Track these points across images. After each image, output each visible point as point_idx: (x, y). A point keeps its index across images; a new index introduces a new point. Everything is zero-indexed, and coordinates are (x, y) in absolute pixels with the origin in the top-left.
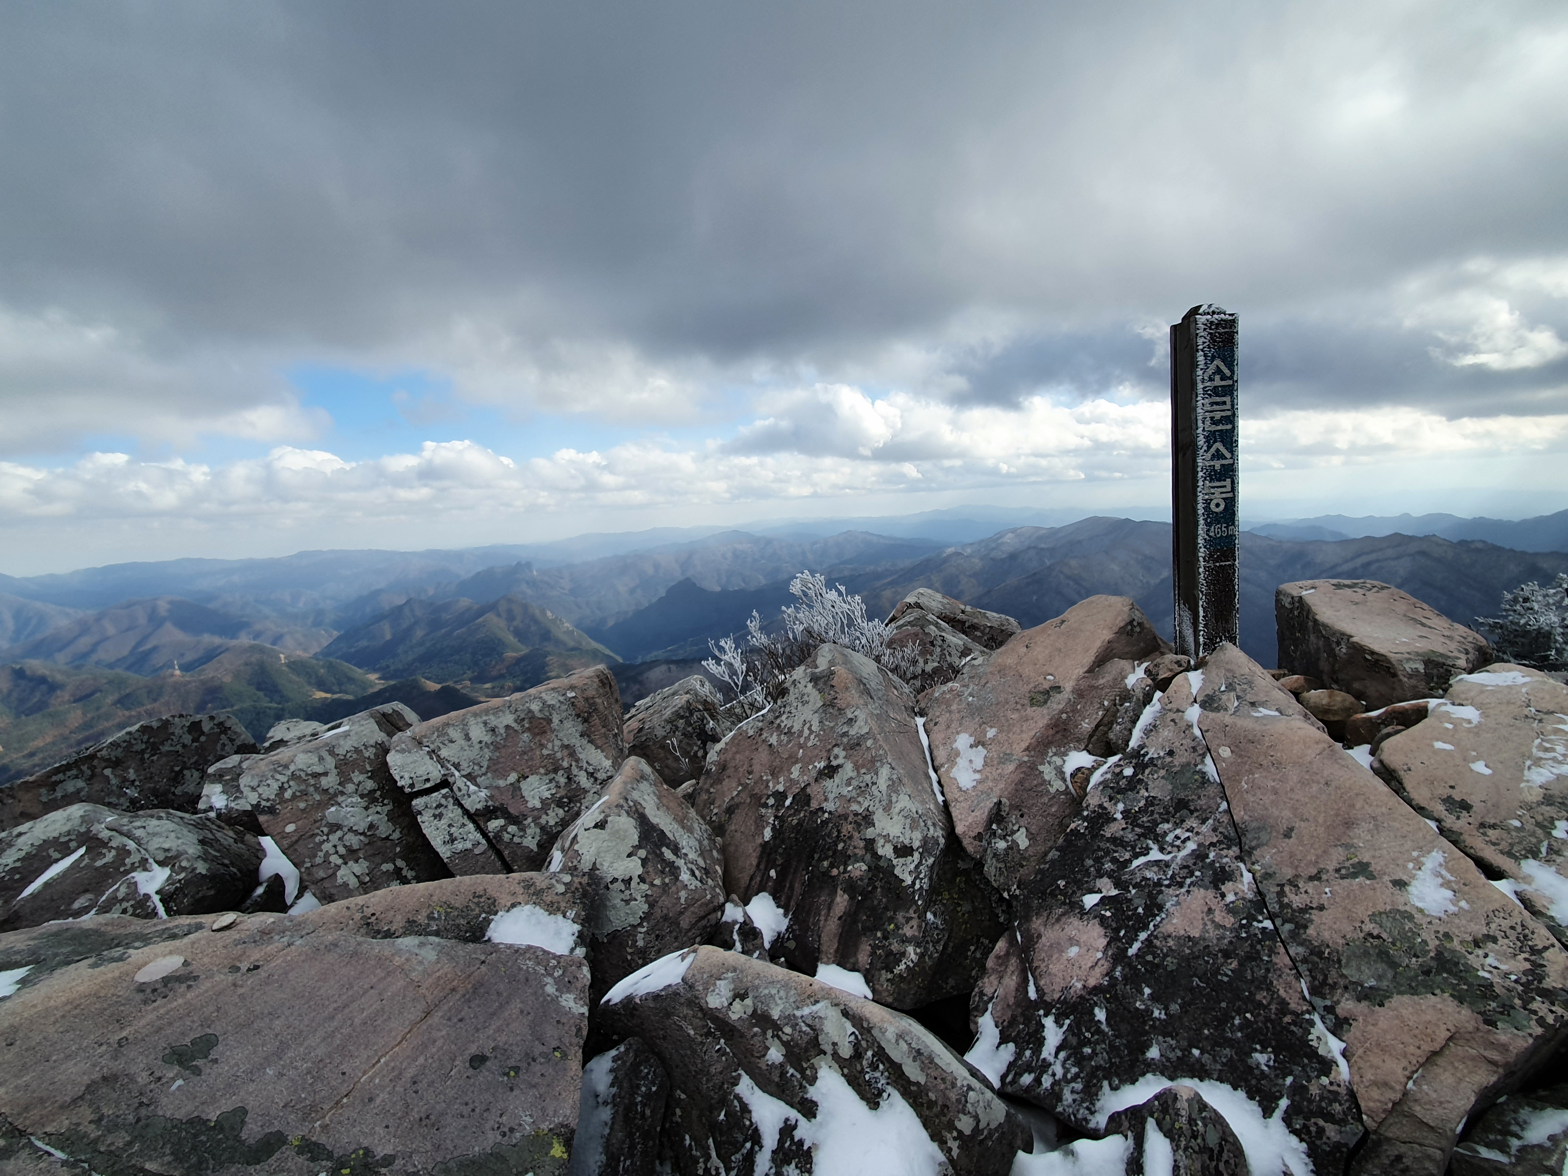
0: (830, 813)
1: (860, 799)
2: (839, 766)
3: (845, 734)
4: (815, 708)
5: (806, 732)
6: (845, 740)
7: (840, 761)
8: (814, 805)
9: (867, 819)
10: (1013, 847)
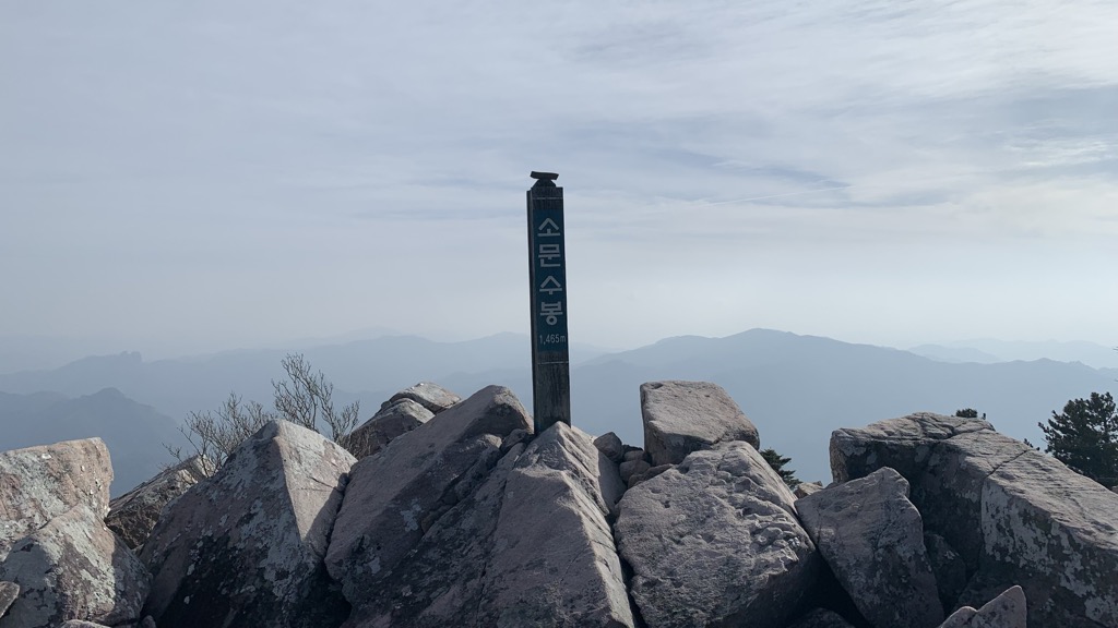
0: (240, 550)
1: (263, 538)
2: (256, 514)
3: (267, 489)
4: (251, 469)
5: (240, 488)
6: (264, 494)
7: (257, 510)
8: (230, 545)
9: (264, 553)
10: (367, 572)
